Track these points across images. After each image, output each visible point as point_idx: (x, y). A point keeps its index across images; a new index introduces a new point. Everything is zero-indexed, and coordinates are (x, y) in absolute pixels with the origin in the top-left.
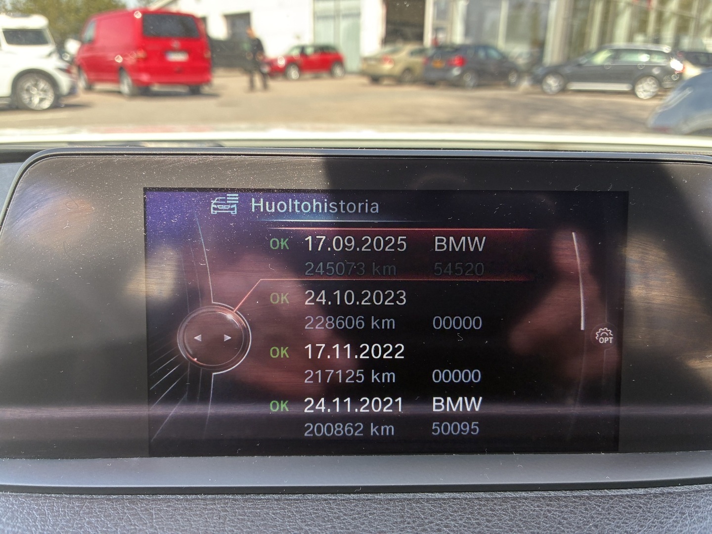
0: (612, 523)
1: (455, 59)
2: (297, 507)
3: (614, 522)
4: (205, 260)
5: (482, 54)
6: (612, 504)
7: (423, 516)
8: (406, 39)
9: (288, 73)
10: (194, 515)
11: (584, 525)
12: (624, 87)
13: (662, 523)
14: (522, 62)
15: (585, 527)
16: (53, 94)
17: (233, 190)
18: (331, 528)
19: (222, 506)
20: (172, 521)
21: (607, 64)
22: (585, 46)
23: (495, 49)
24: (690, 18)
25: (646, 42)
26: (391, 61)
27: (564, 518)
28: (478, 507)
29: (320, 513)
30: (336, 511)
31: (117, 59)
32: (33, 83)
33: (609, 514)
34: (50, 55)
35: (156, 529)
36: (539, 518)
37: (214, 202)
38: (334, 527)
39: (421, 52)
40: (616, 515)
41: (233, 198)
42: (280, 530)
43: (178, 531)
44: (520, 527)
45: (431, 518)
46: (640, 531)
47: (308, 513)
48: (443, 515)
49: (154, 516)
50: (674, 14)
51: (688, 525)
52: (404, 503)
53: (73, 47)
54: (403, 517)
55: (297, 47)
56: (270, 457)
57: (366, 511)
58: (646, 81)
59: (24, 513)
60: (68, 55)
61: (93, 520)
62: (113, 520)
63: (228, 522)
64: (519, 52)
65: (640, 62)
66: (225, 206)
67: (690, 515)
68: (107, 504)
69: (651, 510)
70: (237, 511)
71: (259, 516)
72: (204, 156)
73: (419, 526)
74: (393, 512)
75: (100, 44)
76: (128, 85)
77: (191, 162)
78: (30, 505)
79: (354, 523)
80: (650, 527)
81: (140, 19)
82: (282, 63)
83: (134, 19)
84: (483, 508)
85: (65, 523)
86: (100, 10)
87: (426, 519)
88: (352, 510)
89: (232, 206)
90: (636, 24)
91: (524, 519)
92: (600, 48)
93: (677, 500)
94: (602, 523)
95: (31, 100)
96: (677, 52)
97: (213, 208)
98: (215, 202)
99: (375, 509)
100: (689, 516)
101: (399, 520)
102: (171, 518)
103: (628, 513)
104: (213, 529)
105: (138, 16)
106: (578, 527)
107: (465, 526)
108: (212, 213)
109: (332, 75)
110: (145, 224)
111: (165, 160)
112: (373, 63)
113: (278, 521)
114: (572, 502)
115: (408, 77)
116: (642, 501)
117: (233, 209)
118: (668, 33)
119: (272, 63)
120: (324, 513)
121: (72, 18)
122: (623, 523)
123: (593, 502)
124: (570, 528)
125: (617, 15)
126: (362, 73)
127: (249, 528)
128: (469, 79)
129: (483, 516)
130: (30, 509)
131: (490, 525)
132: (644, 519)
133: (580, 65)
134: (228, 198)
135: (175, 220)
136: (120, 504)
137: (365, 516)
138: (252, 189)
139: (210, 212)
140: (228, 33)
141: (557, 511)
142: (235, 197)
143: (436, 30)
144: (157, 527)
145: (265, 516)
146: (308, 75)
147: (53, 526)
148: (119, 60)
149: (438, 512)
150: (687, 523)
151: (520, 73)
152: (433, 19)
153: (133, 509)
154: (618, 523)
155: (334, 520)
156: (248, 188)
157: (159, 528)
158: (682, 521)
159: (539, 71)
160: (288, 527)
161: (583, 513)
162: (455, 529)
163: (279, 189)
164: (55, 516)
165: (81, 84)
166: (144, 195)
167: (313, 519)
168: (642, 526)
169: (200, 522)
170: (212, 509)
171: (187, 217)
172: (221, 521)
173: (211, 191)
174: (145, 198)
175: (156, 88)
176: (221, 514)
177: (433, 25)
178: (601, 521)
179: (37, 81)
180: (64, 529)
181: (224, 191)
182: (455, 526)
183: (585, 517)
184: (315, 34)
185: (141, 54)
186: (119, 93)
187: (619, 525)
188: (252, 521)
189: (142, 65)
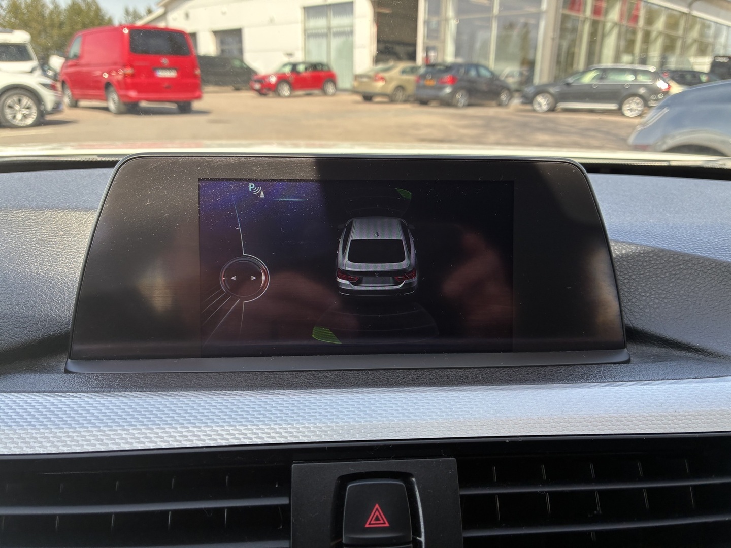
1: (447, 77)
4: (239, 226)
5: (473, 73)
8: (398, 58)
9: (280, 90)
12: (612, 106)
14: (512, 81)
16: (37, 111)
17: (257, 180)
21: (593, 83)
22: (575, 66)
23: (486, 68)
24: (677, 37)
25: (632, 62)
26: (383, 79)
32: (17, 99)
34: (32, 72)
39: (413, 70)
50: (660, 34)
53: (57, 62)
55: (288, 64)
58: (632, 100)
60: (51, 71)
64: (510, 72)
65: (627, 81)
72: (237, 158)
75: (85, 59)
76: (115, 101)
77: (229, 161)
81: (127, 34)
82: (273, 80)
83: (122, 35)
86: (85, 26)
90: (623, 43)
92: (587, 70)
95: (13, 117)
96: (663, 71)
105: (126, 31)
109: (324, 92)
110: (200, 202)
111: (213, 160)
112: (365, 80)
115: (400, 95)
118: (655, 53)
119: (263, 80)
121: (55, 32)
125: (604, 35)
126: (354, 91)
128: (461, 98)
133: (568, 84)
135: (219, 200)
138: (270, 179)
140: (217, 49)
143: (427, 49)
146: (299, 92)
151: (511, 93)
152: (425, 38)
156: (267, 178)
159: (529, 90)
163: (288, 179)
165: (66, 100)
166: (199, 183)
171: (227, 197)
173: (243, 180)
175: (144, 104)
177: (424, 44)
179: (20, 97)
181: (251, 180)
184: (306, 51)
185: (128, 71)
186: (106, 109)
189: (129, 81)
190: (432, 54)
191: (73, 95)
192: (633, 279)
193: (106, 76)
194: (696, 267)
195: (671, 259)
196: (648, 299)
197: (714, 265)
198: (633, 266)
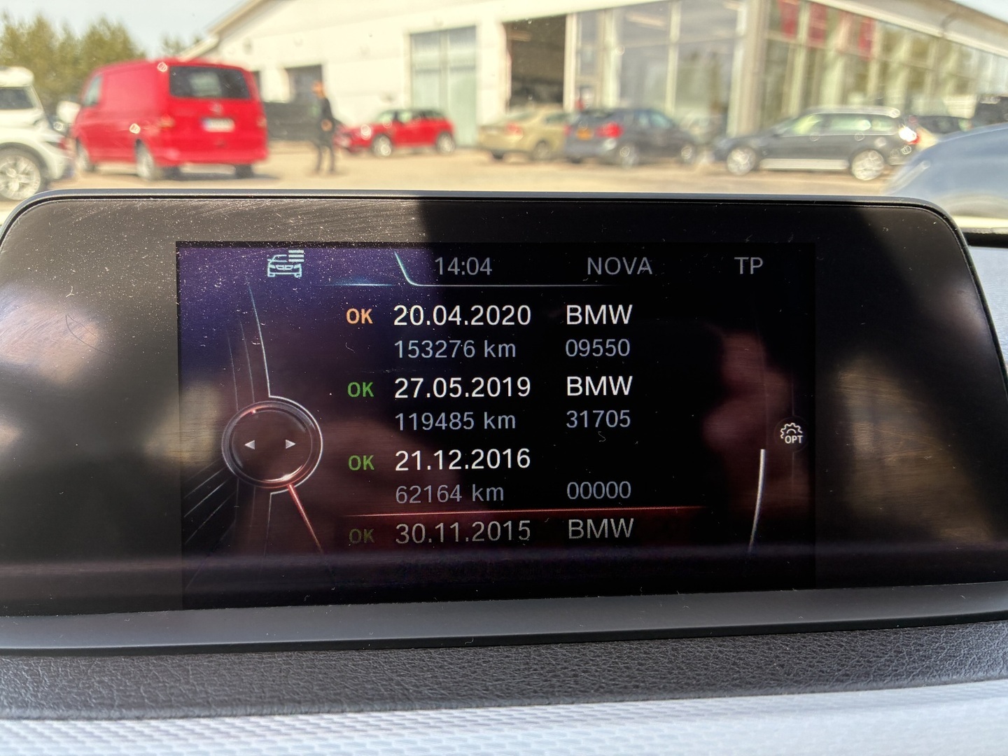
0: (803, 663)
1: (607, 125)
2: (385, 658)
3: (805, 661)
4: (259, 338)
5: (644, 121)
6: (805, 643)
7: (554, 663)
8: (539, 100)
9: (376, 147)
10: (245, 669)
11: (766, 665)
12: (837, 165)
13: (871, 662)
14: (698, 132)
15: (767, 666)
16: (39, 179)
17: (296, 245)
18: (432, 677)
19: (284, 658)
20: (216, 676)
21: (812, 134)
22: (784, 110)
23: (662, 114)
24: (926, 69)
25: (865, 104)
26: (519, 130)
27: (740, 659)
28: (628, 651)
29: (417, 663)
30: (438, 660)
31: (132, 129)
32: (11, 162)
33: (799, 653)
34: (36, 123)
35: (194, 686)
36: (708, 659)
37: (271, 261)
38: (436, 677)
39: (561, 118)
40: (809, 654)
41: (297, 255)
42: (363, 681)
43: (223, 686)
44: (682, 669)
45: (565, 664)
46: (840, 670)
47: (400, 664)
48: (581, 661)
49: (191, 673)
50: (903, 65)
51: (906, 664)
52: (530, 650)
53: (68, 111)
54: (527, 663)
55: (388, 112)
56: (349, 605)
57: (478, 660)
58: (867, 156)
59: (9, 674)
60: (62, 124)
61: (106, 679)
62: (134, 677)
63: (293, 676)
64: (695, 118)
65: (857, 131)
66: (286, 266)
67: (909, 654)
68: (125, 661)
69: (856, 649)
70: (304, 663)
71: (335, 668)
72: (258, 200)
73: (549, 672)
74: (515, 660)
75: (108, 107)
76: (148, 166)
77: (240, 207)
78: (18, 665)
79: (462, 672)
80: (855, 667)
81: (165, 72)
82: (367, 133)
83: (158, 73)
84: (635, 652)
85: (66, 684)
86: (108, 61)
87: (559, 664)
88: (459, 659)
89: (296, 267)
90: (851, 80)
91: (687, 661)
92: (804, 113)
93: (892, 638)
94: (790, 662)
95: (7, 187)
96: (908, 116)
97: (271, 268)
98: (273, 260)
99: (492, 656)
100: (907, 655)
101: (523, 667)
102: (214, 674)
103: (825, 652)
104: (272, 683)
105: (164, 69)
106: (758, 667)
107: (609, 671)
108: (269, 276)
109: (438, 150)
110: (178, 290)
111: (206, 204)
112: (494, 133)
113: (360, 672)
114: (752, 642)
115: (543, 153)
116: (845, 639)
117: (297, 270)
118: (896, 91)
119: (353, 135)
120: (422, 662)
121: (68, 72)
122: (817, 662)
123: (780, 641)
124: (748, 669)
125: (824, 68)
126: (480, 148)
127: (321, 680)
128: (628, 155)
129: (634, 659)
130: (17, 670)
131: (643, 668)
132: (846, 658)
133: (776, 136)
134: (290, 256)
135: (219, 285)
136: (143, 661)
137: (477, 664)
138: (323, 243)
139: (266, 273)
140: (291, 93)
141: (731, 651)
142: (301, 254)
143: (581, 88)
144: (195, 683)
145: (342, 667)
146: (404, 150)
147: (49, 687)
148: (135, 129)
149: (575, 657)
150: (904, 662)
151: (697, 147)
152: (576, 74)
153: (161, 665)
154: (811, 662)
155: (436, 670)
156: (317, 240)
157: (198, 684)
158: (897, 660)
159: (722, 144)
160: (374, 679)
161: (765, 653)
162: (597, 674)
163: (358, 243)
164: (53, 676)
165: (81, 164)
166: (177, 251)
167: (407, 670)
168: (843, 665)
169: (254, 676)
170: (270, 662)
171: (235, 280)
172: (283, 674)
173: (268, 245)
174: (178, 256)
175: (188, 169)
176: (283, 668)
177: (576, 82)
178: (788, 661)
179: (16, 160)
180: (66, 690)
181: (285, 246)
182: (597, 671)
183: (767, 657)
184: (413, 94)
185: (167, 122)
186: (135, 176)
187: (812, 664)
188: (325, 674)
189: (168, 136)
190: (587, 96)
191: (91, 156)
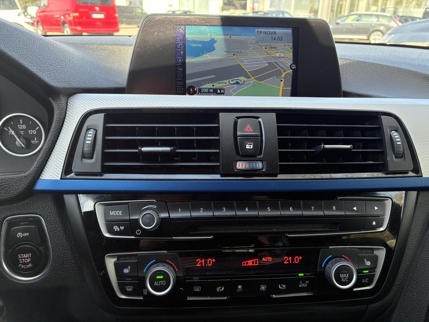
8: (236, 8)
21: (353, 23)
22: (342, 13)
58: (376, 33)
133: (337, 24)
143: (253, 2)
184: (180, 3)
185: (76, 14)
189: (76, 20)
190: (256, 5)
191: (43, 29)
192: (348, 73)
193: (62, 17)
194: (373, 68)
195: (364, 65)
196: (353, 81)
197: (381, 66)
198: (348, 68)
